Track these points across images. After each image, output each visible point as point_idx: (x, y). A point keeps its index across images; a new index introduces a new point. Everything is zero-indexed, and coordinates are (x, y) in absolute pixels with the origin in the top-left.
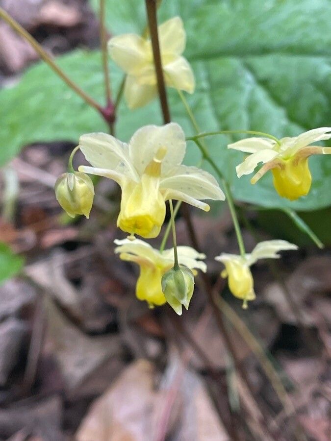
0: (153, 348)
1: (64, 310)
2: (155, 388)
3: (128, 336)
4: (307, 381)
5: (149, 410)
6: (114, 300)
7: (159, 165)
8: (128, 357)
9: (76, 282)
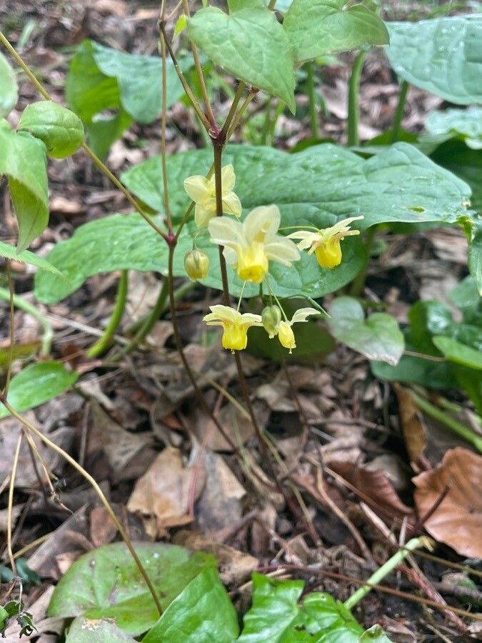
0: (177, 439)
1: (108, 412)
2: (184, 466)
3: (158, 430)
4: (296, 452)
5: (181, 481)
6: (144, 405)
7: (264, 234)
8: (159, 447)
9: (112, 396)
